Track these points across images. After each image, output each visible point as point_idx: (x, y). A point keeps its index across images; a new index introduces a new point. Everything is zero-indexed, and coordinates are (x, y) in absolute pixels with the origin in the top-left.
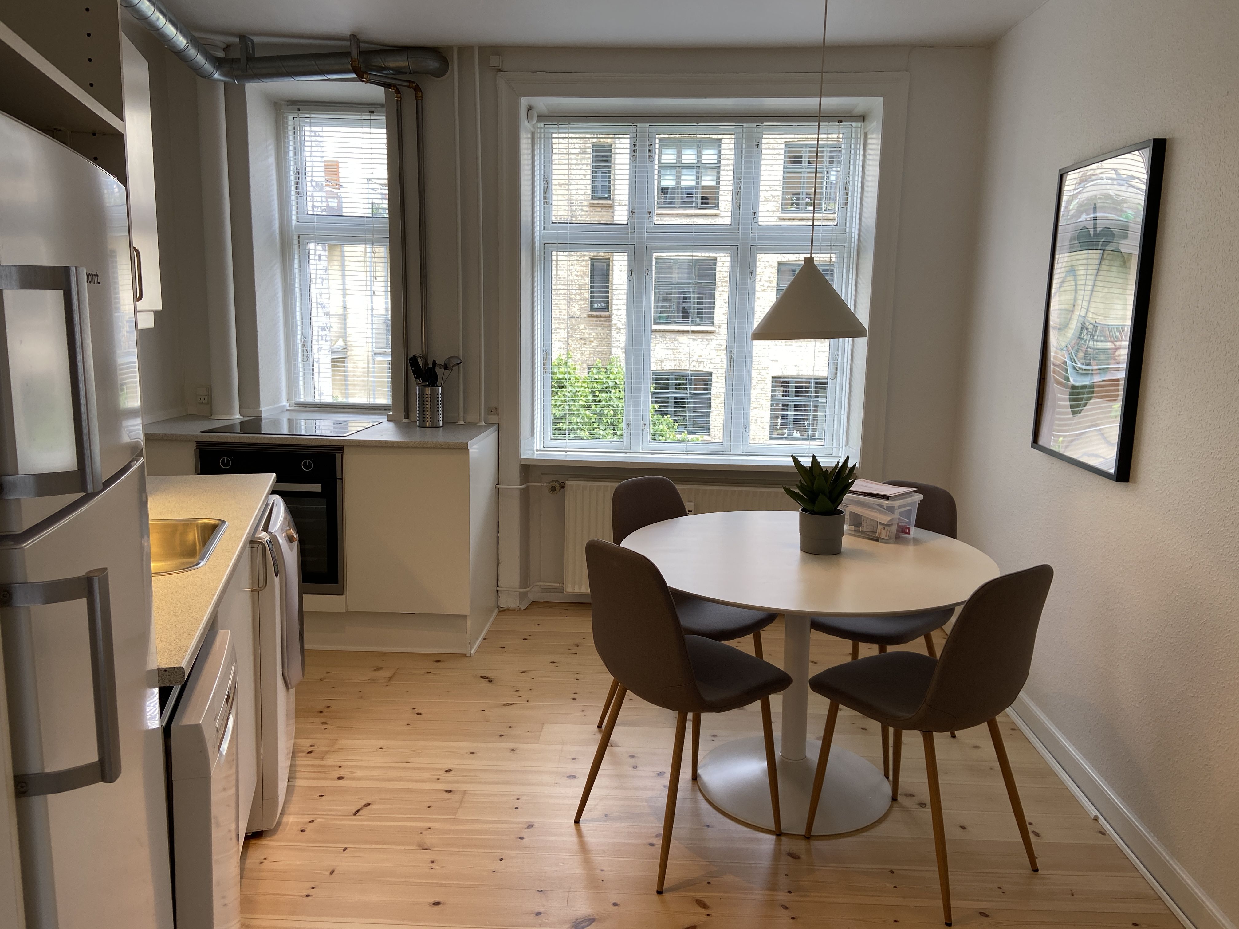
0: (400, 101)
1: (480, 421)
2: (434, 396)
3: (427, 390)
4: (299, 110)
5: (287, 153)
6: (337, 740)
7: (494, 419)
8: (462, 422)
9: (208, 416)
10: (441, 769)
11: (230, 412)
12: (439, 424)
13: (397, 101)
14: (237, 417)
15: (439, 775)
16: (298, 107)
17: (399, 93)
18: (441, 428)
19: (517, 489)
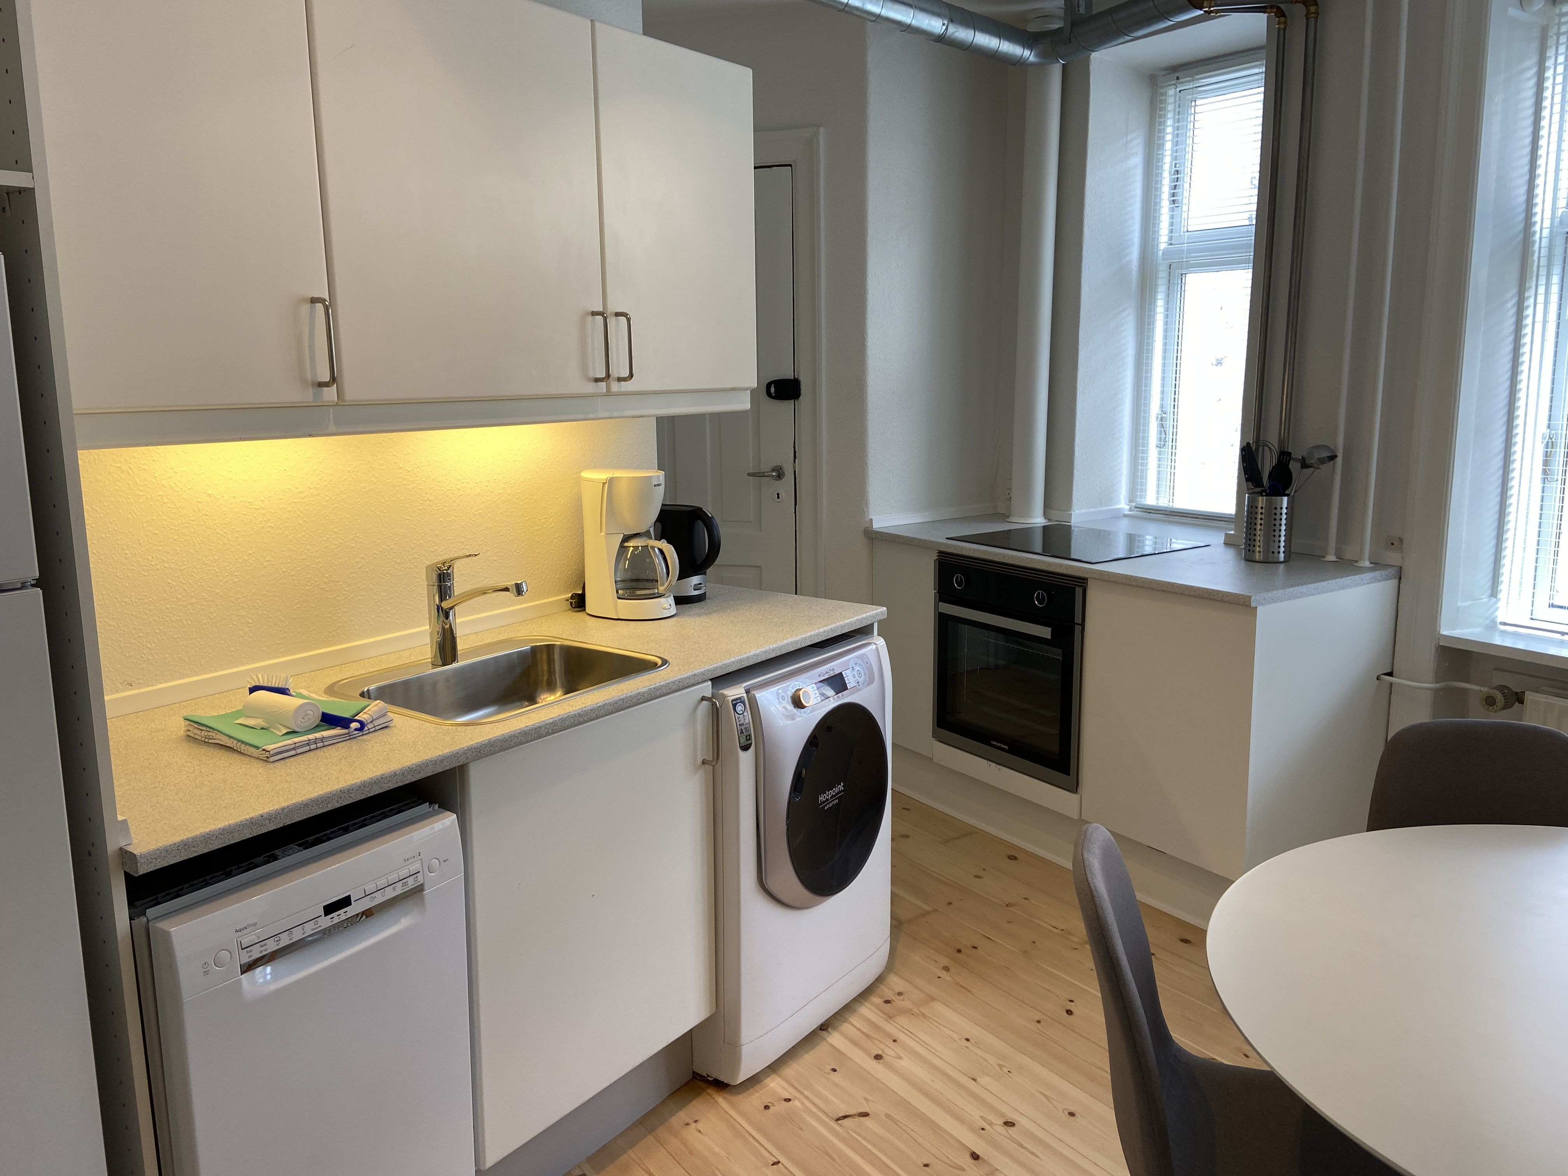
0: (1285, 29)
1: (1361, 558)
2: (1272, 514)
3: (1261, 501)
4: (1178, 78)
5: (1161, 146)
6: (933, 999)
7: (1393, 558)
8: (1332, 558)
9: (1004, 517)
10: (1002, 1115)
11: (1027, 511)
12: (1278, 557)
13: (1279, 29)
14: (1038, 520)
15: (991, 1124)
16: (1177, 75)
17: (1284, 15)
18: (1282, 566)
19: (1428, 689)
